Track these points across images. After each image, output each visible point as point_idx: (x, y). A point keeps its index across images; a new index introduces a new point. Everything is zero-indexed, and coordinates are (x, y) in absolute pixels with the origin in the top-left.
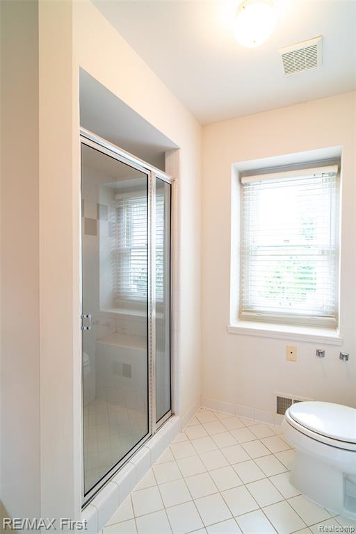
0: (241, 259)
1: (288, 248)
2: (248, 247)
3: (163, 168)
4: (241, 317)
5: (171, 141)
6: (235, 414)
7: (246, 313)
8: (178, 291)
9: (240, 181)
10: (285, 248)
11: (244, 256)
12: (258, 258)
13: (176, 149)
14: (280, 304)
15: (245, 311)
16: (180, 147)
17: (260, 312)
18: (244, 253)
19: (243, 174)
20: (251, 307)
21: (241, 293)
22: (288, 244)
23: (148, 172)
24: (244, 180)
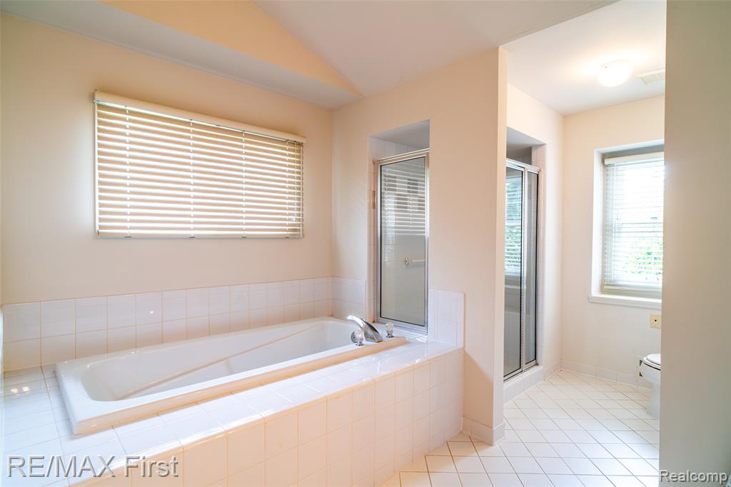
0: (603, 236)
1: (655, 225)
2: (612, 225)
3: (530, 163)
4: (603, 291)
5: (534, 139)
6: (596, 376)
7: (608, 286)
8: (544, 261)
9: (603, 162)
10: (653, 225)
11: (607, 233)
12: (623, 235)
13: (543, 145)
14: (646, 278)
15: (608, 285)
16: (546, 142)
17: (625, 286)
18: (607, 230)
19: (605, 156)
20: (615, 281)
21: (604, 267)
22: (654, 221)
23: (522, 170)
24: (607, 162)
